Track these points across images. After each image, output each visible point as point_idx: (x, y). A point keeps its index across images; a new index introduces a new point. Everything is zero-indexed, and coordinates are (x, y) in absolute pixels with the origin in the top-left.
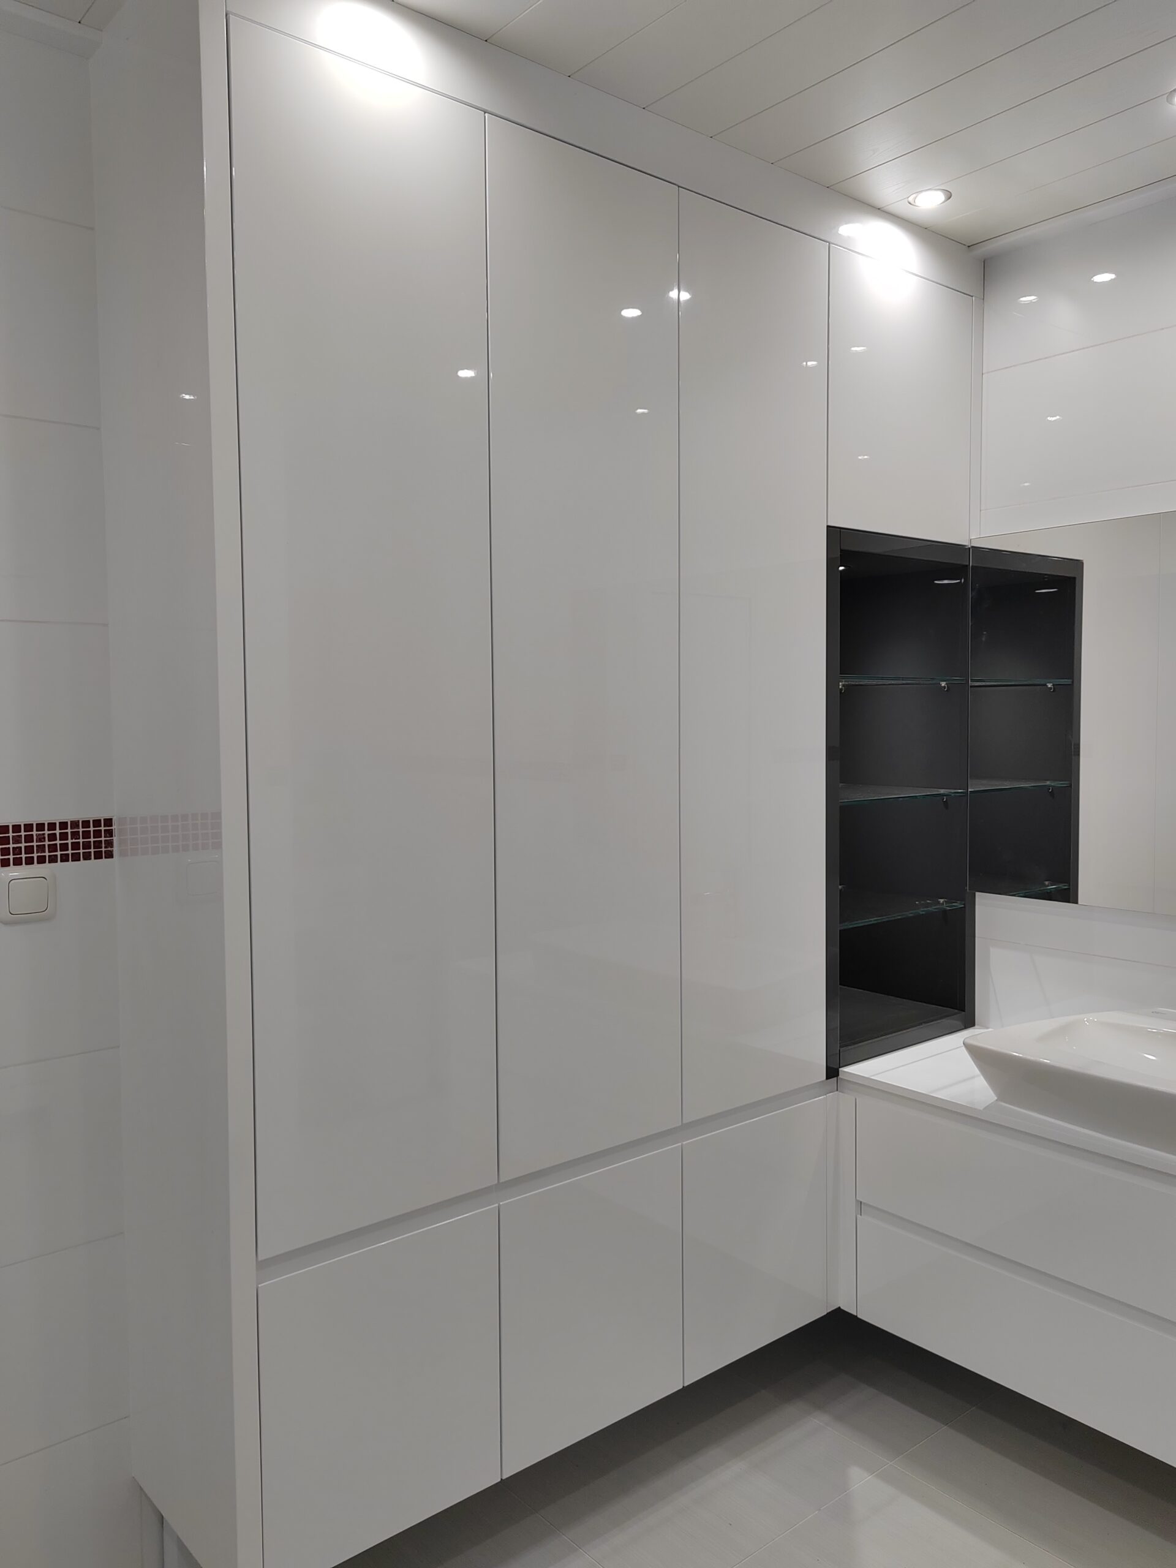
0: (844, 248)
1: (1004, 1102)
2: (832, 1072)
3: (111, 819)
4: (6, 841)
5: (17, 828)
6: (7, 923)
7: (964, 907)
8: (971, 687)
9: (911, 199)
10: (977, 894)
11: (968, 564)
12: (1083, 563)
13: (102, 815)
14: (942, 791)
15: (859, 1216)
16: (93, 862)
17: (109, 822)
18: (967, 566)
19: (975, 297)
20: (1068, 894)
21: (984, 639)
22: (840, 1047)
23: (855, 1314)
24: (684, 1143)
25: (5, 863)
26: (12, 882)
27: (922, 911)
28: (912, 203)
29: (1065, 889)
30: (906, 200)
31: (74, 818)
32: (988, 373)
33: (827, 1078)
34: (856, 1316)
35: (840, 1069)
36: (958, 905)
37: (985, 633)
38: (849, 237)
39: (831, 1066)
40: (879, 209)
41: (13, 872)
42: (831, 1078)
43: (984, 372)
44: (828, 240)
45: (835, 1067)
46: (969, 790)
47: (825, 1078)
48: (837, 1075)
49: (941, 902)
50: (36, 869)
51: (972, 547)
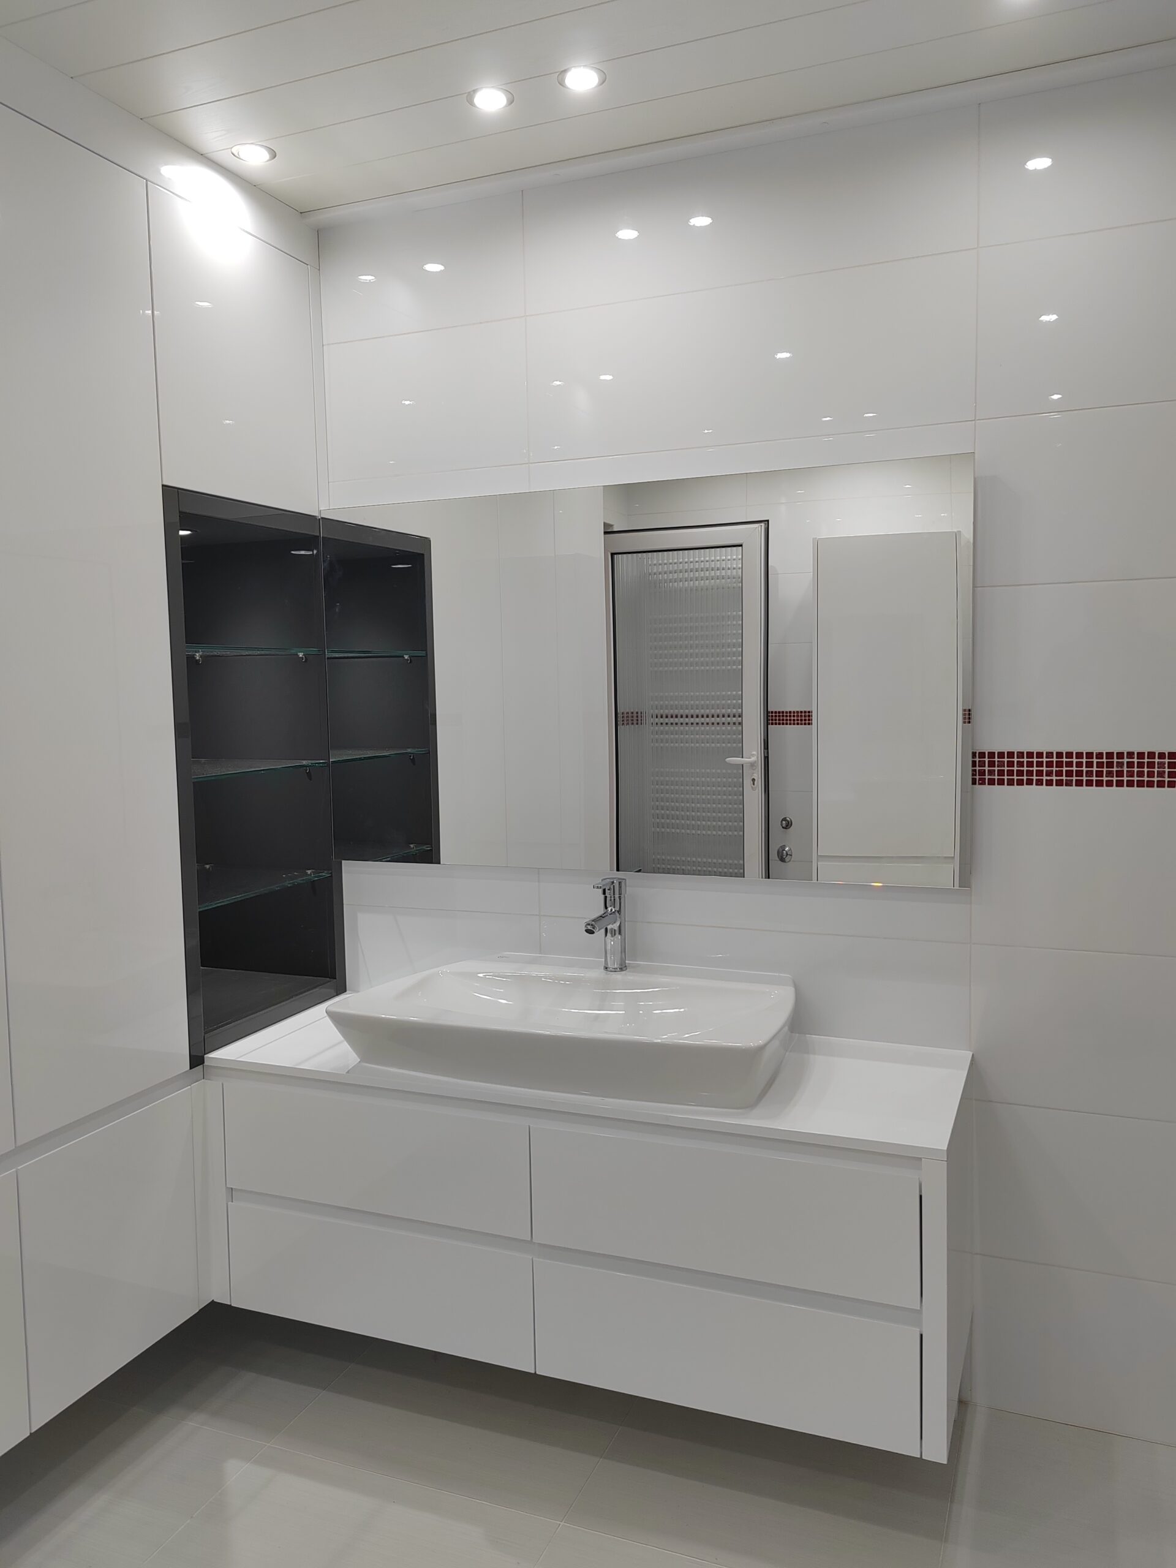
0: (165, 189)
1: (367, 1062)
2: (196, 1060)
7: (331, 876)
8: (328, 658)
9: (234, 150)
10: (344, 862)
11: (318, 534)
12: (430, 541)
14: (304, 762)
15: (230, 1203)
18: (317, 537)
19: (310, 265)
20: (429, 854)
21: (337, 610)
22: (205, 1033)
23: (229, 1304)
24: (19, 1168)
27: (288, 884)
28: (236, 154)
29: (428, 850)
30: (230, 150)
32: (328, 344)
33: (191, 1068)
34: (230, 1305)
35: (205, 1056)
36: (325, 874)
37: (338, 604)
38: (169, 179)
39: (194, 1054)
40: (202, 155)
42: (194, 1068)
43: (324, 344)
44: (145, 177)
45: (200, 1055)
46: (331, 760)
47: (188, 1068)
48: (203, 1062)
49: (309, 873)
51: (322, 518)
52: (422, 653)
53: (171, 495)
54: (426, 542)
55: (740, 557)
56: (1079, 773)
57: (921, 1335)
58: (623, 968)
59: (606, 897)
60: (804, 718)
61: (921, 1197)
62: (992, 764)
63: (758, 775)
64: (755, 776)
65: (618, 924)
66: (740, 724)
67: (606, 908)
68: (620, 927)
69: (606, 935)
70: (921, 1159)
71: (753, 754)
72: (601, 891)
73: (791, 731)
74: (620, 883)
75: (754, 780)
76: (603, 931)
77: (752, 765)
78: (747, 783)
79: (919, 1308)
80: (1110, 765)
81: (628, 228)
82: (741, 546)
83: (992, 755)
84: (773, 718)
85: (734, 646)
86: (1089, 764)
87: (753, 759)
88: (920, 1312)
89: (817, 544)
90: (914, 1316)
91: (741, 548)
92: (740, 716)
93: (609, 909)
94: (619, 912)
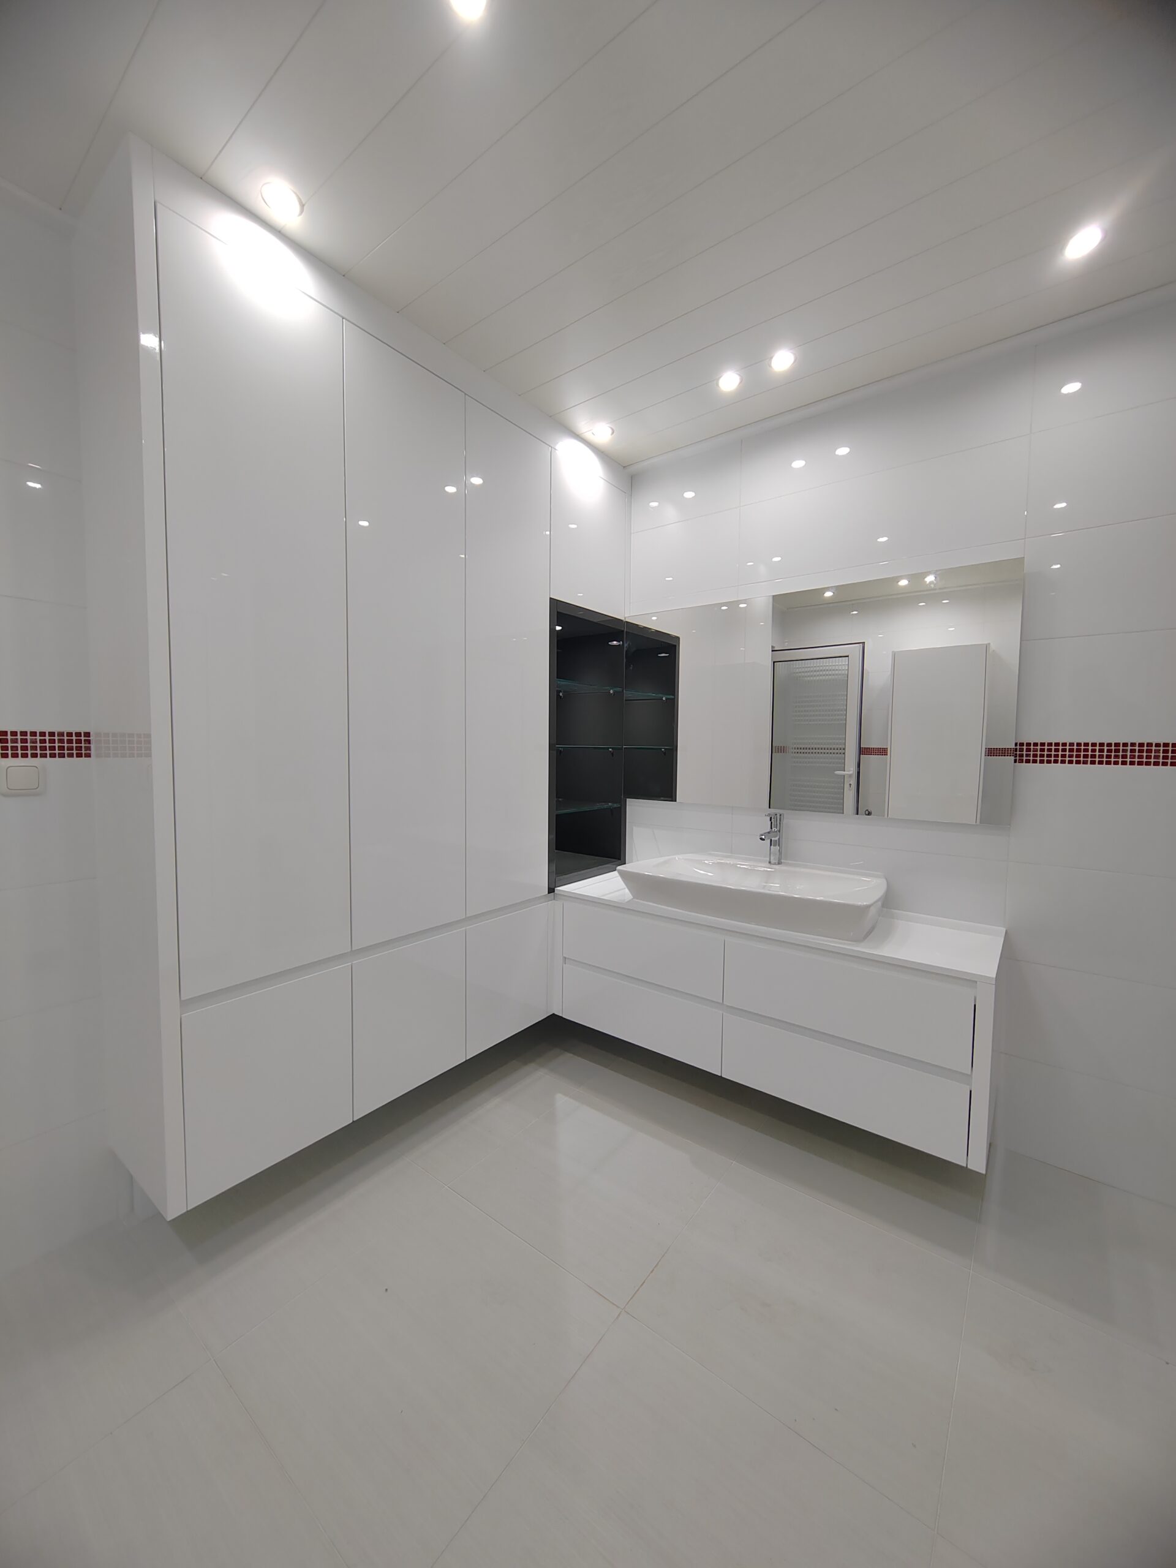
1: (637, 899)
2: (551, 890)
3: (89, 733)
4: (6, 741)
5: (14, 733)
6: (5, 795)
7: (621, 806)
8: (626, 700)
10: (627, 799)
11: (623, 629)
12: (680, 639)
13: (82, 730)
14: (610, 747)
15: (564, 965)
16: (75, 759)
17: (87, 734)
18: (623, 631)
19: (628, 492)
20: (671, 797)
21: (631, 669)
22: (555, 877)
23: (562, 1016)
24: (468, 928)
25: (5, 756)
26: (9, 769)
28: (594, 436)
29: (670, 795)
30: (590, 432)
31: (61, 730)
32: (634, 533)
33: (549, 893)
35: (556, 888)
36: (618, 805)
37: (632, 665)
39: (551, 887)
40: (577, 435)
41: (10, 761)
43: (632, 532)
44: (551, 445)
45: (553, 887)
46: (623, 747)
47: (547, 893)
48: (554, 892)
49: (610, 804)
50: (30, 761)
51: (626, 622)
52: (672, 697)
53: (553, 602)
54: (678, 638)
55: (847, 663)
56: (1093, 756)
57: (971, 1091)
58: (779, 863)
59: (771, 823)
60: (883, 752)
61: (975, 1006)
62: (1028, 750)
63: (853, 782)
64: (851, 783)
65: (778, 838)
66: (844, 753)
67: (771, 828)
68: (779, 839)
69: (771, 845)
70: (976, 982)
71: (851, 770)
72: (769, 818)
73: (873, 759)
74: (780, 815)
75: (850, 785)
76: (769, 841)
77: (850, 776)
78: (846, 786)
79: (969, 1073)
80: (1117, 751)
81: (799, 460)
82: (848, 656)
83: (1029, 744)
84: (863, 751)
85: (841, 711)
86: (1101, 751)
87: (851, 772)
88: (970, 1076)
89: (894, 654)
90: (967, 1078)
91: (847, 658)
92: (844, 749)
93: (773, 829)
94: (779, 831)
